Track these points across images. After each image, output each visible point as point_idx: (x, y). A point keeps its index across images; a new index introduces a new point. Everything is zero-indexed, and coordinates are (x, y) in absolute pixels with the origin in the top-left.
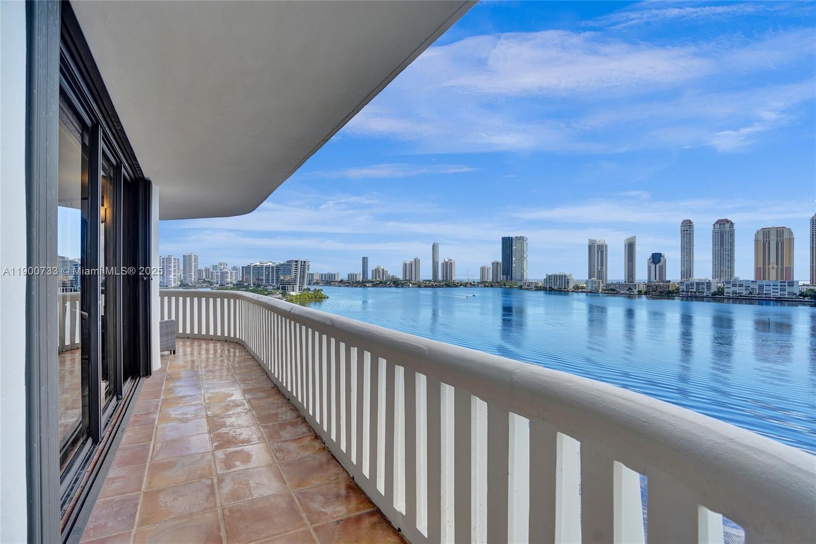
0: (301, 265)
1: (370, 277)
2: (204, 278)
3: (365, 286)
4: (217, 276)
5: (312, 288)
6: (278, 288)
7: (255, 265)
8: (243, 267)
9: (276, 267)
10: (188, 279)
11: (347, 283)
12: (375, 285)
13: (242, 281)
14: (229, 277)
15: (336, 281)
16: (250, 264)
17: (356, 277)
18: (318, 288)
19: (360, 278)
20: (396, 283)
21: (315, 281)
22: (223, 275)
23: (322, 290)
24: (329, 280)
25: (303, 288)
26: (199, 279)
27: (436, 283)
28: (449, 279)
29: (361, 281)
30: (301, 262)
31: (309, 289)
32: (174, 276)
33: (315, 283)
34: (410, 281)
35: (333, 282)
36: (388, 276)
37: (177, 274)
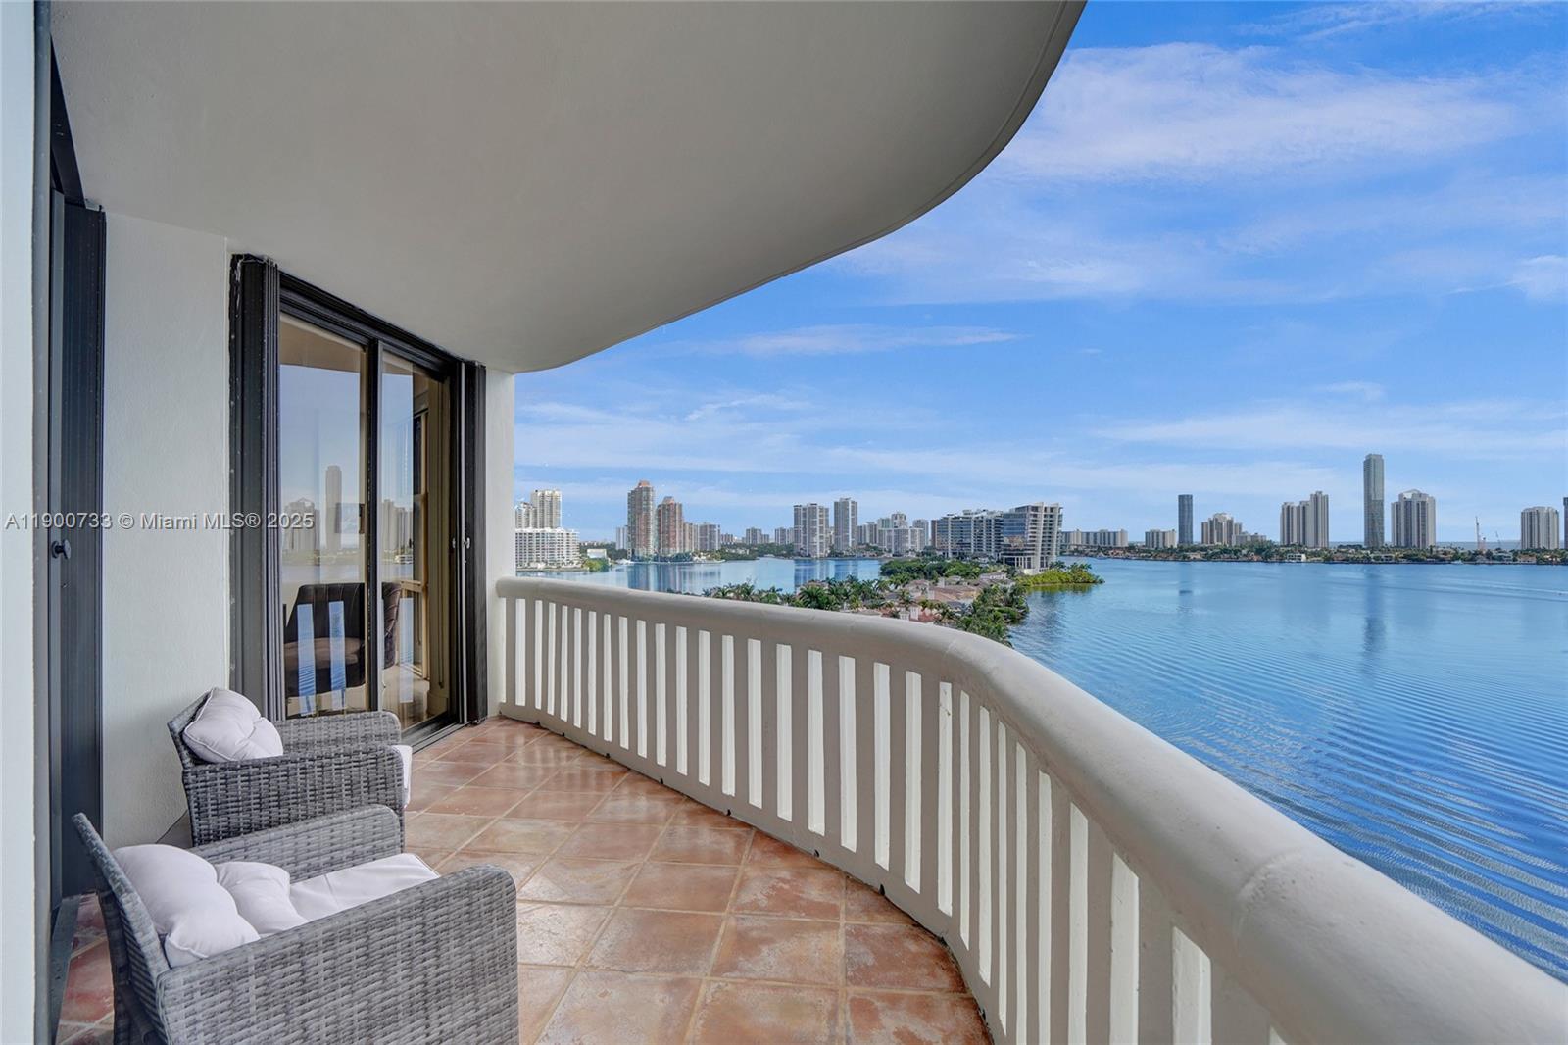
0: (1045, 516)
1: (1197, 537)
2: (868, 541)
3: (1185, 559)
4: (889, 538)
5: (1069, 561)
6: (1000, 561)
7: (956, 517)
8: (933, 522)
9: (996, 520)
10: (842, 543)
11: (1144, 551)
12: (1210, 555)
13: (933, 547)
14: (910, 539)
15: (1119, 548)
16: (945, 515)
17: (1164, 538)
18: (1082, 561)
19: (1174, 542)
20: (1263, 552)
21: (1073, 548)
22: (900, 535)
23: (1089, 567)
24: (1104, 545)
25: (1049, 563)
26: (860, 544)
27: (1377, 553)
28: (1415, 543)
29: (1175, 546)
30: (1045, 508)
31: (1061, 565)
32: (821, 537)
33: (1073, 552)
34: (1301, 547)
35: (1111, 548)
36: (1243, 537)
37: (824, 535)
